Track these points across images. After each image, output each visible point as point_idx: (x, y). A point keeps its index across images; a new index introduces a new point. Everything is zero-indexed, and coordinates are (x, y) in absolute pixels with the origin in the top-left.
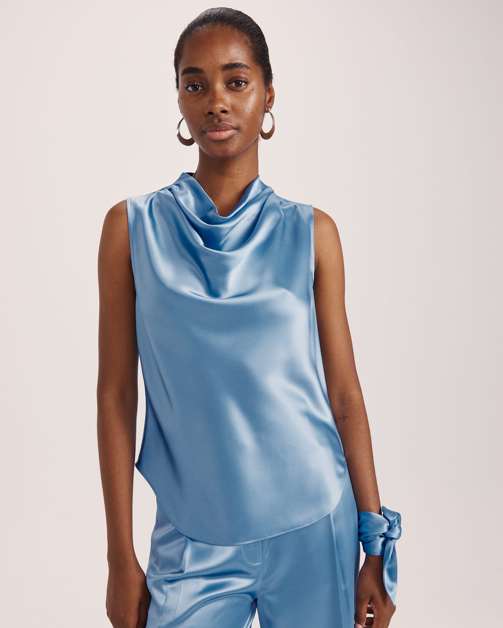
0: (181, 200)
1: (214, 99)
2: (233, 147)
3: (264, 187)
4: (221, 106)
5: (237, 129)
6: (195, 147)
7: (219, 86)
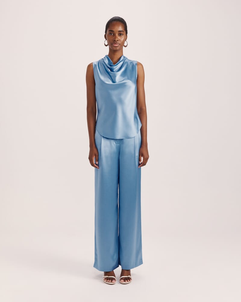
0: (105, 61)
1: (116, 38)
2: (118, 48)
3: (124, 57)
4: (117, 39)
5: (120, 44)
6: (108, 46)
7: (117, 35)
